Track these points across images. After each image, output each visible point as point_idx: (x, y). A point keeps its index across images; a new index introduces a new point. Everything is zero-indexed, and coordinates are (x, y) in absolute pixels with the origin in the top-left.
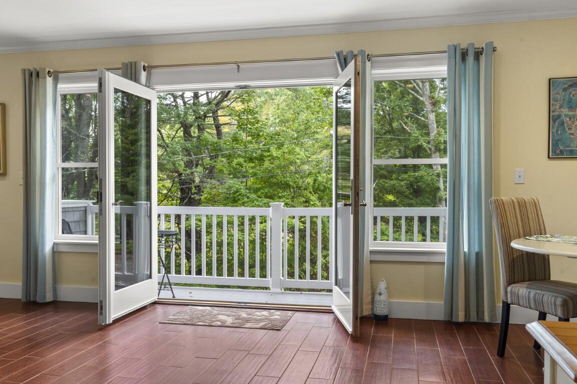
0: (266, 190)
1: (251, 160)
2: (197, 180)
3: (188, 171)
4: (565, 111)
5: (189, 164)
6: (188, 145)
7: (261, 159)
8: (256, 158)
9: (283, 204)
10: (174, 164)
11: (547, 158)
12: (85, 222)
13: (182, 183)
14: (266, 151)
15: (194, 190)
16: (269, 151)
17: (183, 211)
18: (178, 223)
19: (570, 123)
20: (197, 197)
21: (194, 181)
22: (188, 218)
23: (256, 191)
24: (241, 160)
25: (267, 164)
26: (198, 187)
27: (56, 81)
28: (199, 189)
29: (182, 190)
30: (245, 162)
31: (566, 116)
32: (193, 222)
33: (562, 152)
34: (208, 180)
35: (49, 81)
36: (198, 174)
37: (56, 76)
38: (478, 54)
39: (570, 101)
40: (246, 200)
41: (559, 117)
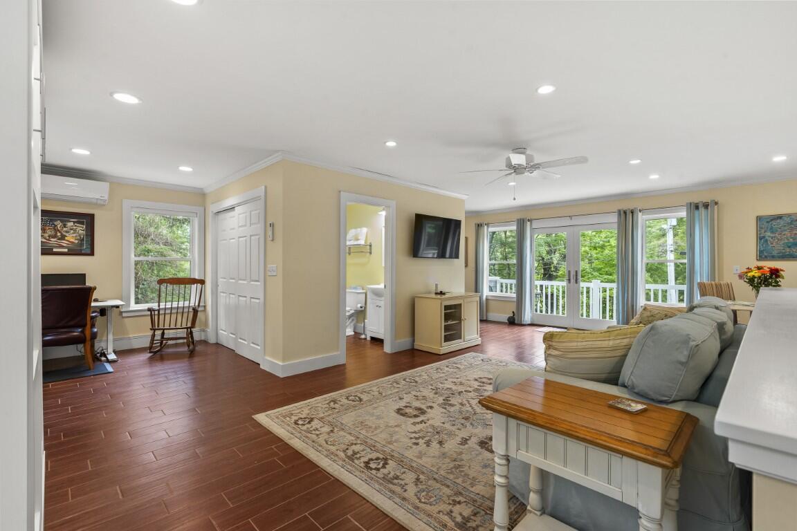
0: (607, 269)
1: (595, 248)
2: (555, 262)
3: (549, 257)
4: (769, 234)
5: (549, 253)
6: (549, 240)
7: (603, 247)
8: (599, 247)
9: (599, 281)
10: (539, 252)
11: (756, 260)
12: (496, 287)
13: (545, 264)
14: (606, 242)
15: (552, 269)
16: (609, 242)
17: (545, 283)
18: (542, 290)
19: (772, 240)
20: (555, 274)
21: (553, 263)
22: (547, 288)
23: (599, 270)
24: (587, 249)
25: (607, 251)
26: (555, 267)
27: (488, 227)
28: (556, 269)
29: (545, 269)
30: (590, 250)
31: (769, 236)
32: (549, 291)
33: (766, 257)
34: (563, 263)
35: (486, 227)
36: (556, 258)
37: (488, 225)
38: (706, 206)
39: (772, 228)
40: (590, 276)
41: (764, 237)
